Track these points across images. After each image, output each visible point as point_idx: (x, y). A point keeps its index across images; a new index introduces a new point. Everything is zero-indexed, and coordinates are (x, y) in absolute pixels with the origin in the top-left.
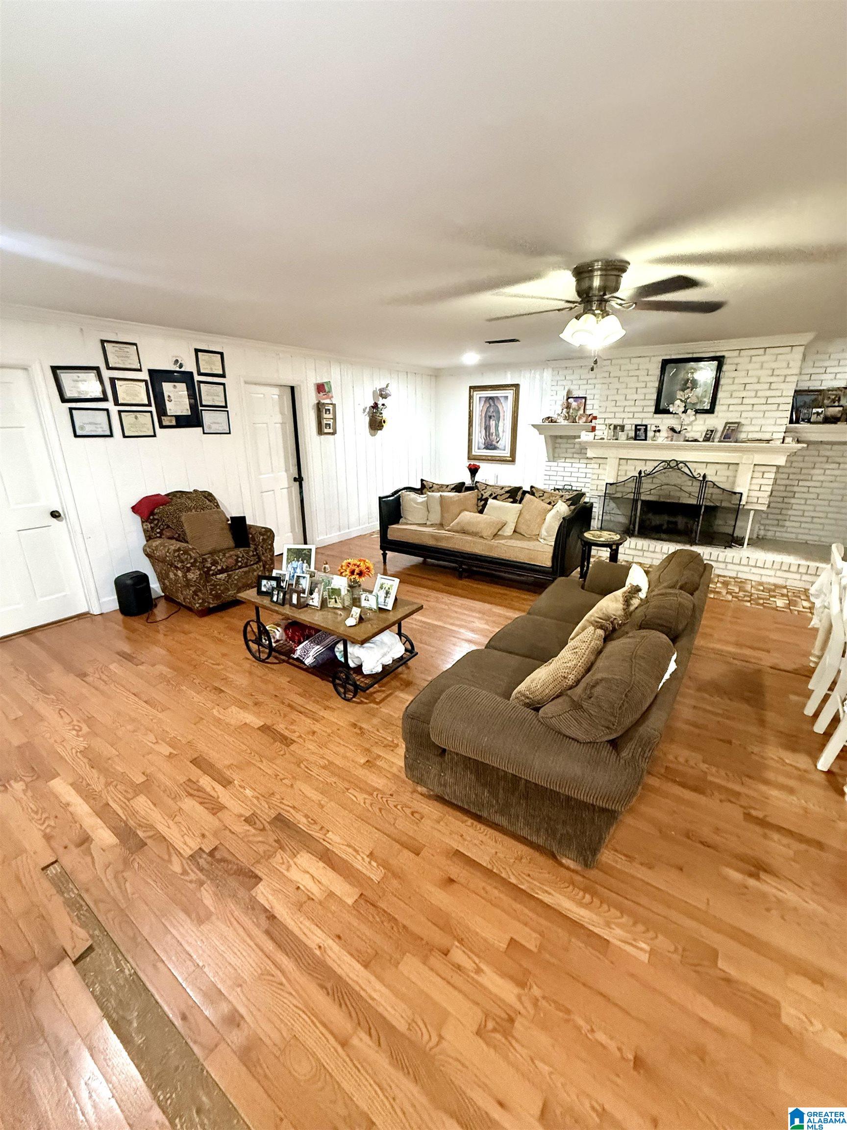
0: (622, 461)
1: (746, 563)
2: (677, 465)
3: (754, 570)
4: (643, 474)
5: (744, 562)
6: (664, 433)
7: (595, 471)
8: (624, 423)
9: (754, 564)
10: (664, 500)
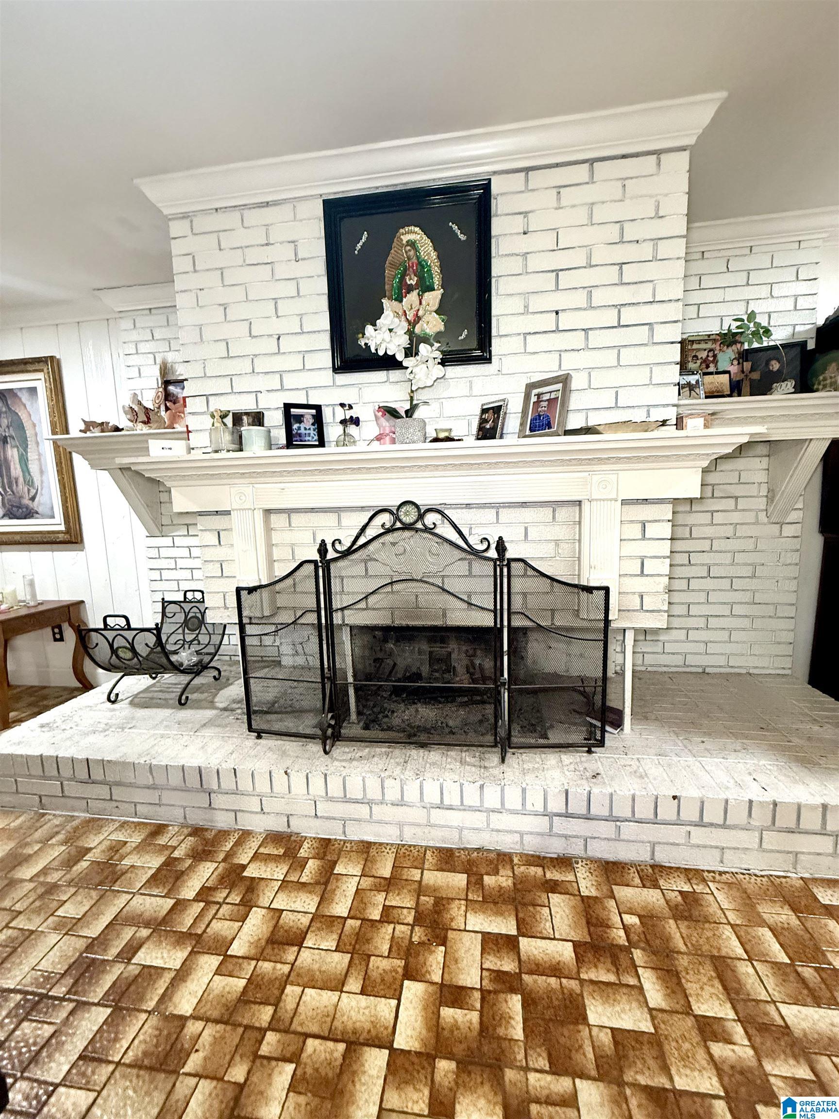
0: (273, 517)
1: (673, 817)
2: (421, 517)
3: (699, 835)
4: (331, 555)
5: (667, 811)
6: (369, 428)
7: (210, 554)
8: (262, 405)
9: (695, 818)
10: (404, 623)
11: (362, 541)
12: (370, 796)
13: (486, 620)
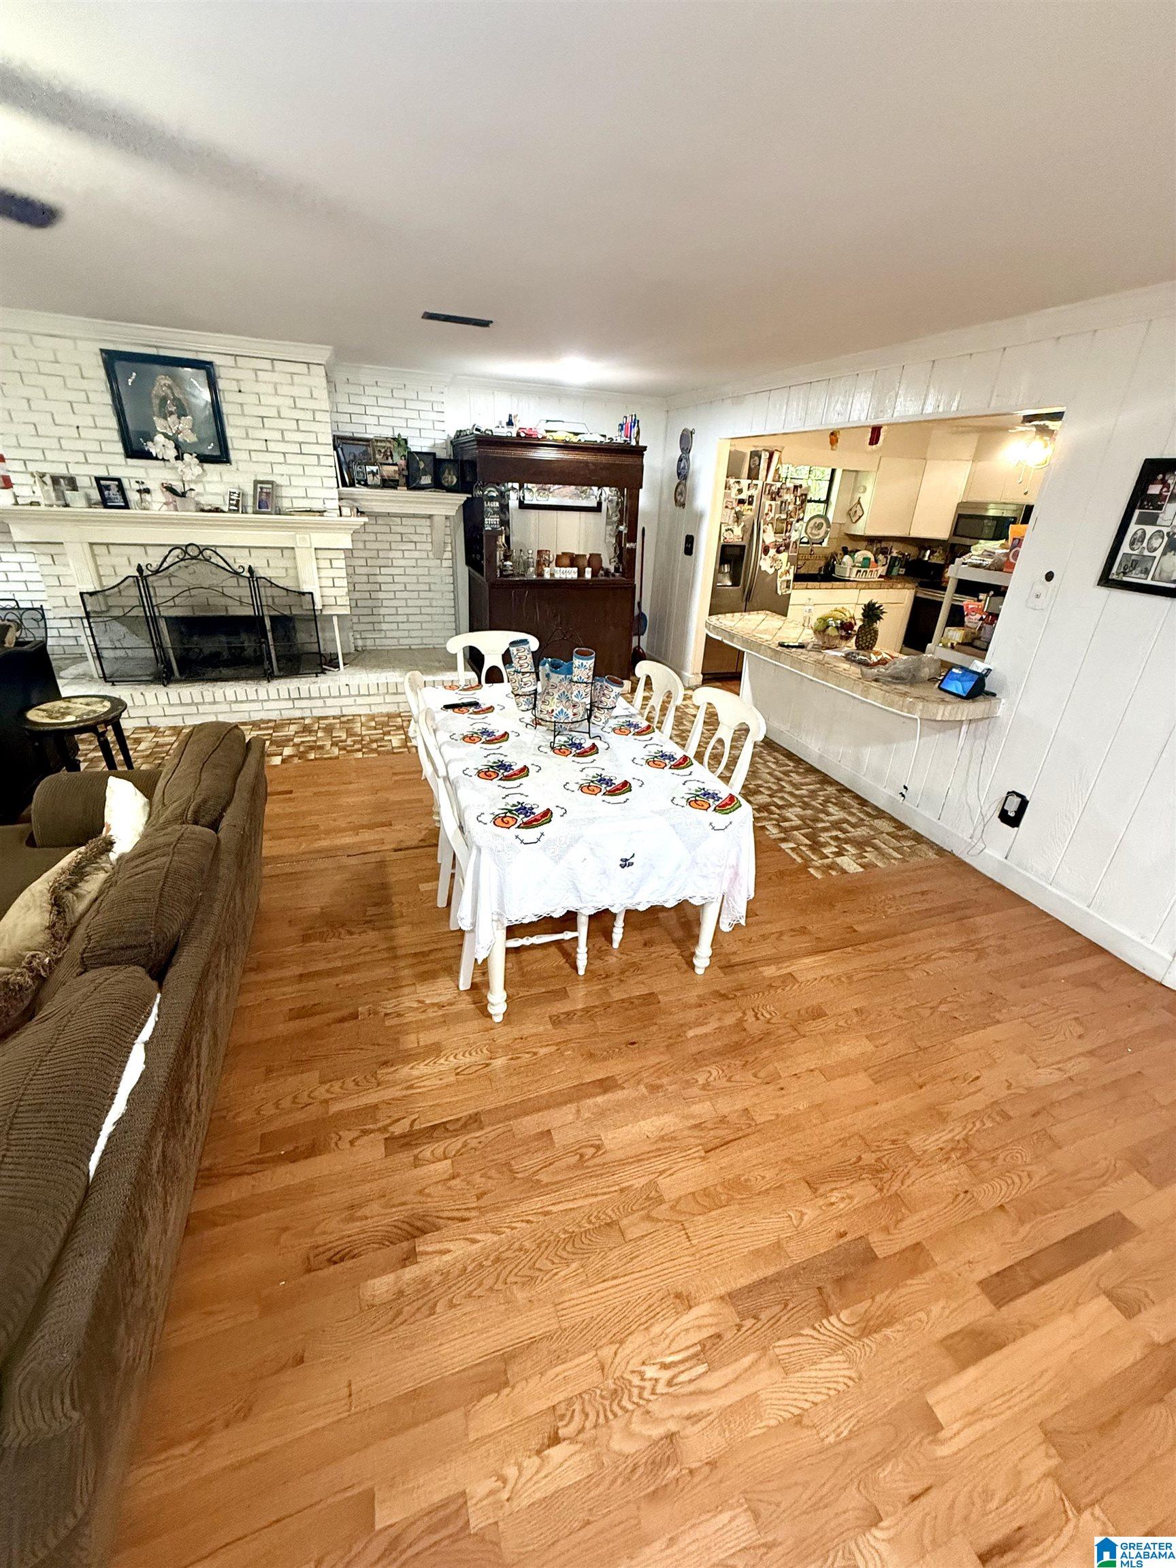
0: (96, 548)
1: (348, 693)
2: (201, 552)
4: (146, 573)
5: (344, 692)
6: (158, 496)
7: (48, 569)
8: (71, 472)
9: (356, 692)
10: (202, 614)
11: (165, 565)
12: (196, 701)
13: (249, 612)
